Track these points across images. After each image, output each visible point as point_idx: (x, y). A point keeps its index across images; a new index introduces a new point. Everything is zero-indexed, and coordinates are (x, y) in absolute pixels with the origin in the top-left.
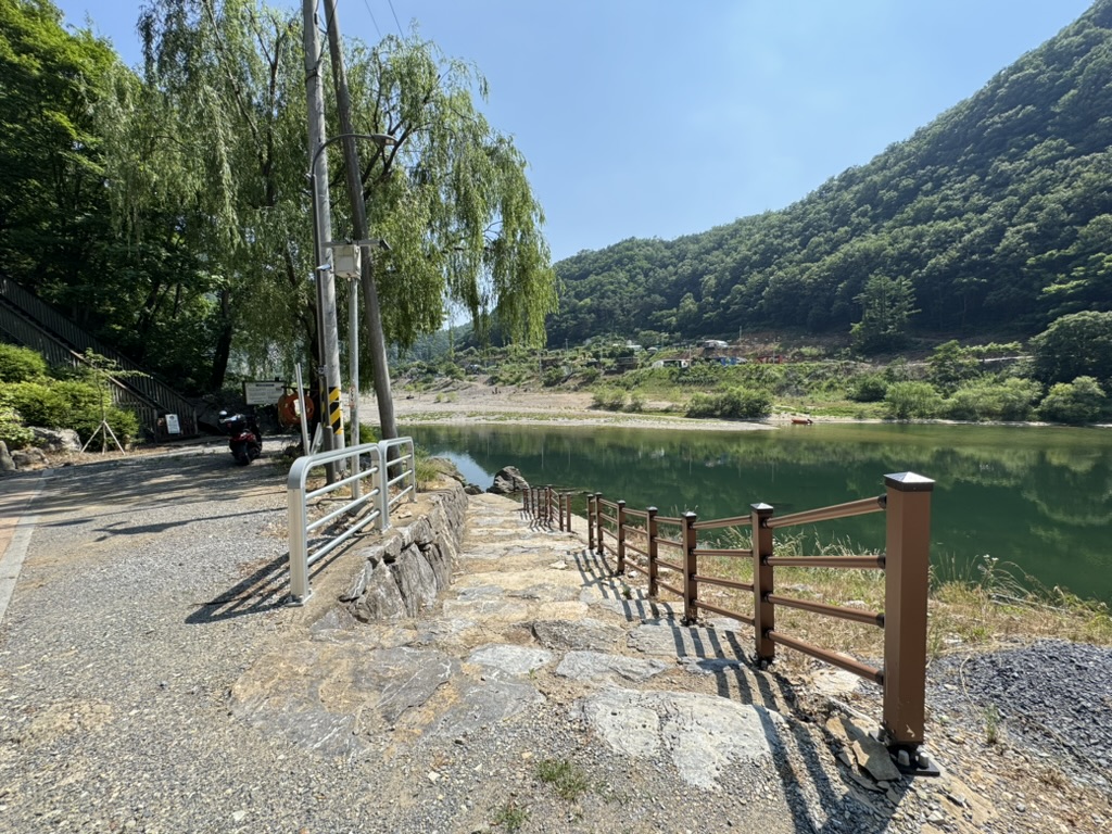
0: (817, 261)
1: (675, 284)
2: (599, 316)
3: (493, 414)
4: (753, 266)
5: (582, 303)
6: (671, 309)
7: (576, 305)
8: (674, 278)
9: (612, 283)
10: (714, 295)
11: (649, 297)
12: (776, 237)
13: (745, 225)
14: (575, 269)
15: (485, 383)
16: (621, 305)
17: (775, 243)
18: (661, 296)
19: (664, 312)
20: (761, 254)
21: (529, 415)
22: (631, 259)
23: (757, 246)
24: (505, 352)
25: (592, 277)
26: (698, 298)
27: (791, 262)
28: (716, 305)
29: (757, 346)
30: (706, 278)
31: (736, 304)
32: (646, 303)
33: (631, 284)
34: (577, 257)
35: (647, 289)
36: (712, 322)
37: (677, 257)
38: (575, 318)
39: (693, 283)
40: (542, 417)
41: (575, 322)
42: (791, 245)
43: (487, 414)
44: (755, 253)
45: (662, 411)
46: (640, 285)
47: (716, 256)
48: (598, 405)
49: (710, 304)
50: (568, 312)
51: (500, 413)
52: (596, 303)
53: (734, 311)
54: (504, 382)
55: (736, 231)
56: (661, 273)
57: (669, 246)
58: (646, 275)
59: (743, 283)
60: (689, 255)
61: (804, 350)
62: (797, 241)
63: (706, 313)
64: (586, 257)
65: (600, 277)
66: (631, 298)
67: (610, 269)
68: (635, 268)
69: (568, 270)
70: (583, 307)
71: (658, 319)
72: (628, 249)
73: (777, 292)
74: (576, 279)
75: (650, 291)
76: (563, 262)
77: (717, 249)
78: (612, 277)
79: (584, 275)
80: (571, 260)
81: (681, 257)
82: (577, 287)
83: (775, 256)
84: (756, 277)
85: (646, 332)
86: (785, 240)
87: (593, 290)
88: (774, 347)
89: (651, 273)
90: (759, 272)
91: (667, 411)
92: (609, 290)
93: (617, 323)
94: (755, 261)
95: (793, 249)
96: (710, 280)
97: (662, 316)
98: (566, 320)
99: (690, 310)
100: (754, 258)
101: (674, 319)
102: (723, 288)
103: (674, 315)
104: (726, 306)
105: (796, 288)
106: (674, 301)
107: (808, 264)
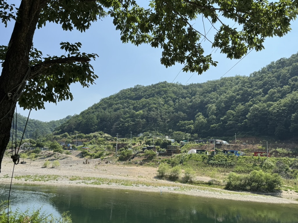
0: (276, 101)
1: (191, 107)
2: (147, 121)
3: (89, 179)
4: (238, 101)
5: (138, 112)
6: (190, 120)
7: (134, 113)
8: (190, 104)
9: (155, 104)
10: (216, 114)
11: (177, 112)
12: (249, 87)
13: (227, 80)
14: (133, 94)
15: (77, 156)
16: (161, 116)
17: (249, 90)
18: (184, 113)
19: (186, 122)
20: (241, 95)
21: (116, 181)
22: (166, 92)
23: (238, 91)
24: (89, 137)
25: (143, 100)
26: (206, 115)
27: (260, 101)
28: (218, 121)
29: (248, 145)
30: (210, 105)
31: (230, 120)
32: (175, 116)
33: (166, 105)
34: (135, 88)
35: (175, 109)
36: (216, 129)
37: (191, 94)
38: (134, 121)
39: (202, 107)
40: (126, 183)
41: (133, 123)
42: (258, 92)
43: (84, 179)
44: (238, 95)
45: (206, 184)
46: (171, 106)
47: (213, 94)
48: (161, 176)
49: (213, 119)
50: (129, 117)
51: (94, 178)
52: (146, 113)
53: (230, 125)
54: (91, 156)
55: (223, 83)
56: (183, 101)
57: (185, 88)
58: (174, 101)
59: (233, 109)
60: (198, 93)
61: (278, 150)
62: (261, 90)
63: (212, 124)
64: (139, 89)
65: (148, 100)
66: (166, 112)
67: (153, 96)
68: (167, 97)
69: (129, 95)
70: (138, 115)
71: (182, 126)
72: (163, 87)
73: (255, 116)
74: (134, 99)
75: (177, 110)
76: (126, 90)
77: (214, 91)
78: (155, 100)
79: (139, 98)
80: (131, 89)
81: (193, 94)
82: (135, 104)
83: (250, 97)
84: (241, 107)
85: (177, 132)
86: (254, 90)
87: (144, 107)
88: (259, 146)
89: (177, 101)
90: (242, 104)
91: (210, 184)
92: (154, 107)
93: (158, 126)
94: (238, 99)
95: (260, 94)
96: (213, 107)
97: (185, 124)
98: (128, 122)
99: (202, 122)
100: (237, 97)
101: (192, 126)
102: (221, 111)
103: (192, 124)
104: (225, 122)
105: (266, 114)
106: (192, 116)
107: (271, 103)
